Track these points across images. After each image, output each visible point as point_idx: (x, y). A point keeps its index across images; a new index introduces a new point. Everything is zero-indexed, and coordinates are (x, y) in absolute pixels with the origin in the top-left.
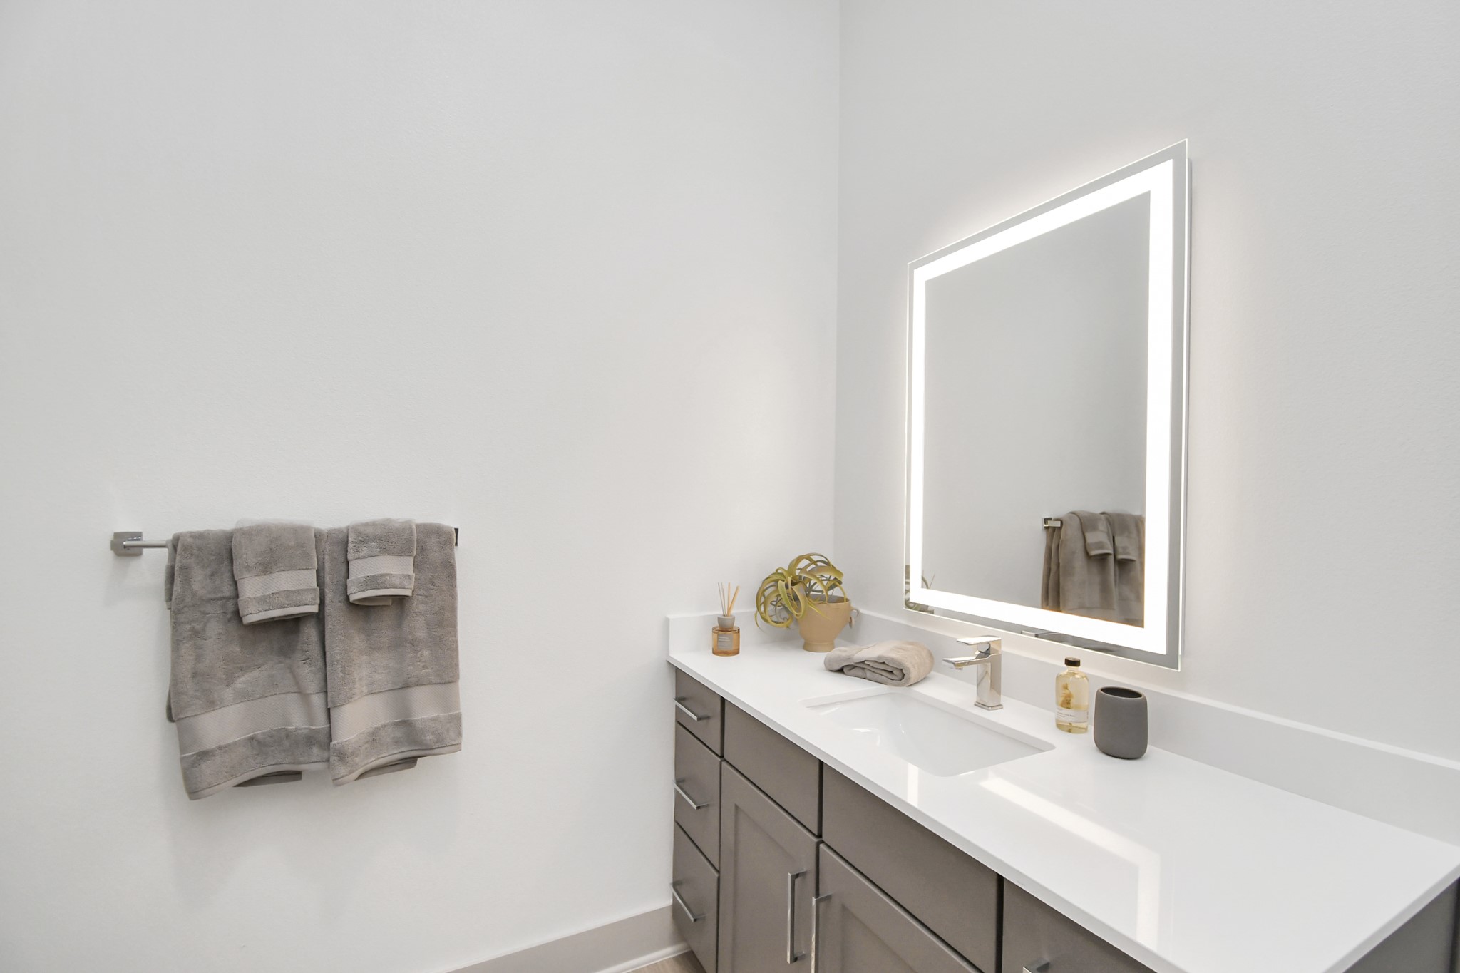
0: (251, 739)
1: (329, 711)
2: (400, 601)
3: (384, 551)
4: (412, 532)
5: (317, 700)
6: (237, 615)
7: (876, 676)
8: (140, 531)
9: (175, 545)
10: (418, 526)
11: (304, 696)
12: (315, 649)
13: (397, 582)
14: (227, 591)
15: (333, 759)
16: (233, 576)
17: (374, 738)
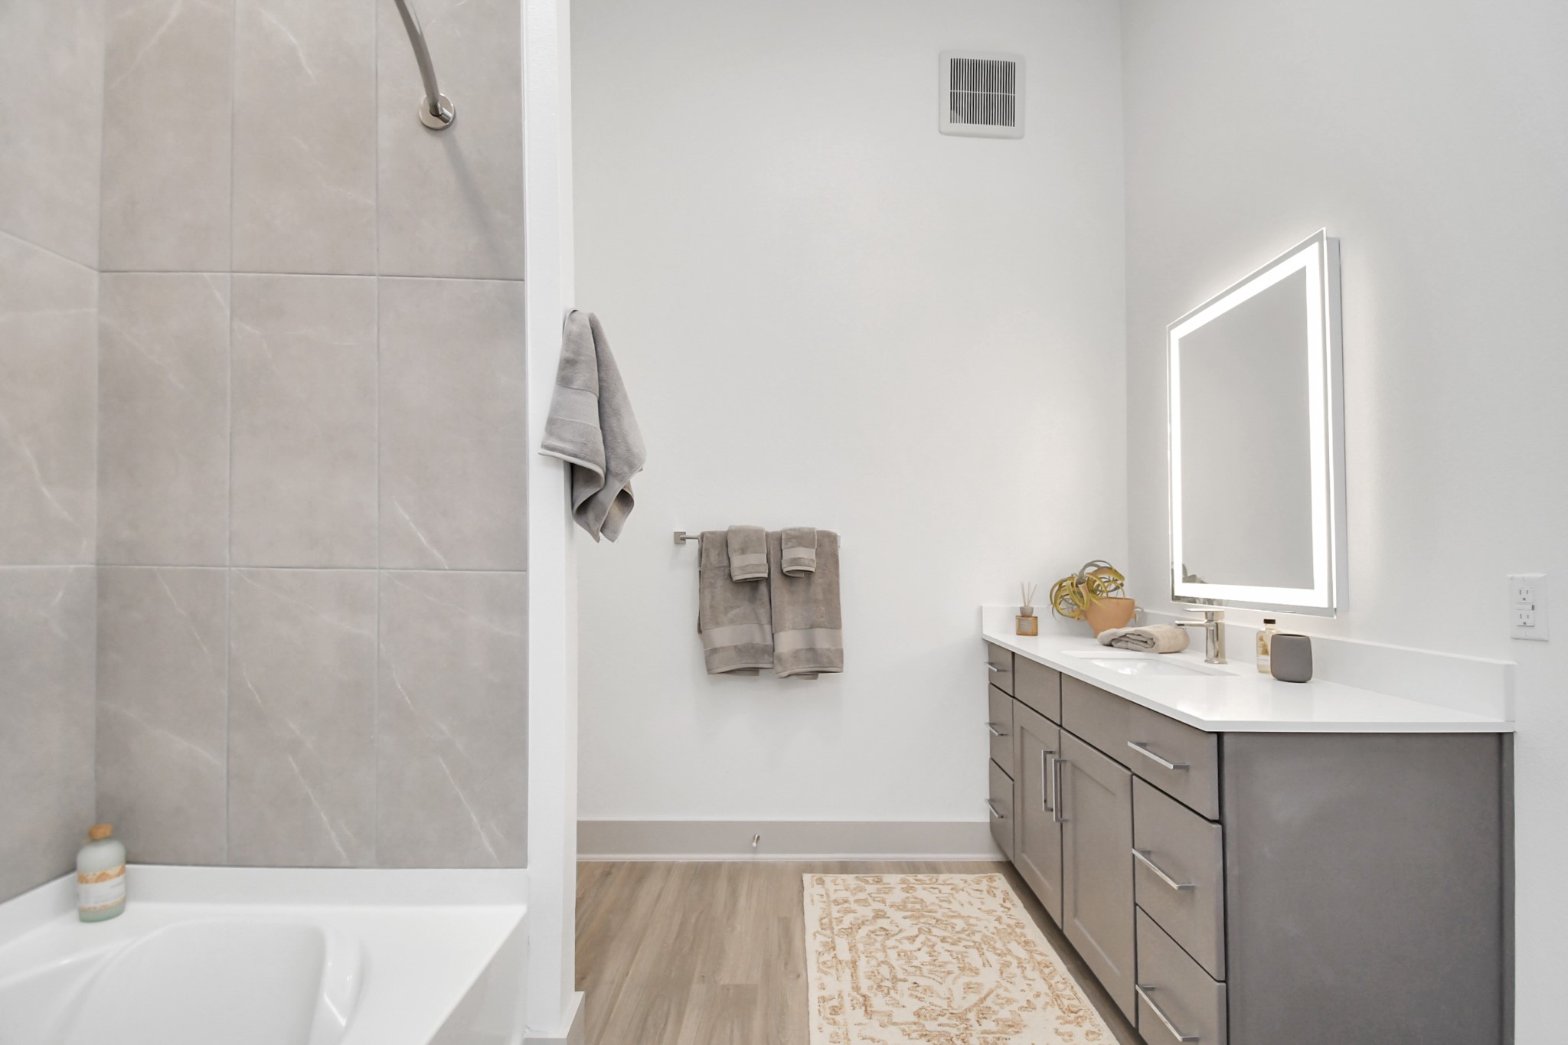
0: (736, 647)
1: (773, 635)
2: (809, 573)
3: (801, 545)
4: (814, 536)
5: (767, 628)
6: (730, 576)
7: (1135, 646)
8: (684, 531)
9: (702, 538)
10: (818, 532)
11: (761, 625)
12: (766, 599)
13: (807, 562)
14: (726, 563)
15: (775, 661)
16: (728, 554)
17: (796, 654)
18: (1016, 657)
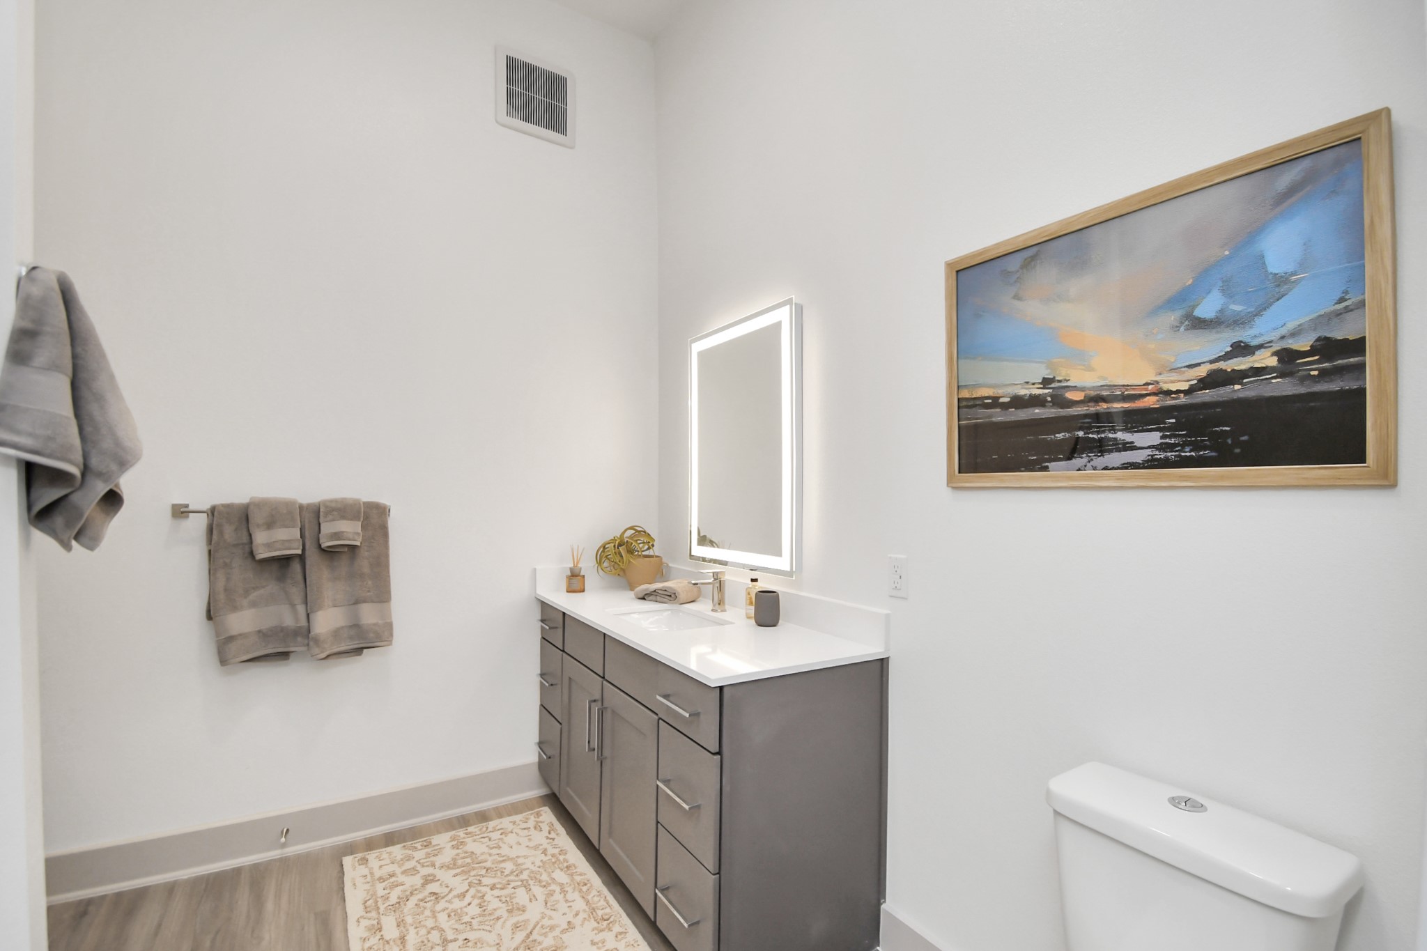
0: (259, 632)
1: (308, 615)
2: (353, 548)
3: (343, 517)
4: (360, 508)
5: (301, 609)
6: (252, 554)
7: (662, 599)
8: (186, 503)
9: (213, 511)
10: (364, 503)
11: (293, 606)
12: (299, 577)
13: (351, 536)
14: (245, 539)
15: (311, 643)
16: (249, 530)
17: (336, 634)
18: (566, 616)
